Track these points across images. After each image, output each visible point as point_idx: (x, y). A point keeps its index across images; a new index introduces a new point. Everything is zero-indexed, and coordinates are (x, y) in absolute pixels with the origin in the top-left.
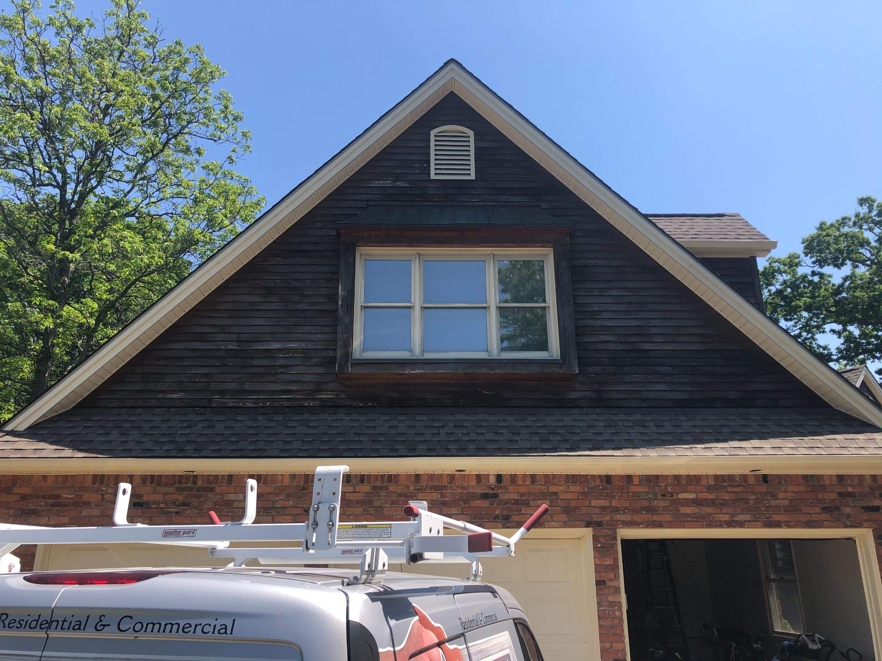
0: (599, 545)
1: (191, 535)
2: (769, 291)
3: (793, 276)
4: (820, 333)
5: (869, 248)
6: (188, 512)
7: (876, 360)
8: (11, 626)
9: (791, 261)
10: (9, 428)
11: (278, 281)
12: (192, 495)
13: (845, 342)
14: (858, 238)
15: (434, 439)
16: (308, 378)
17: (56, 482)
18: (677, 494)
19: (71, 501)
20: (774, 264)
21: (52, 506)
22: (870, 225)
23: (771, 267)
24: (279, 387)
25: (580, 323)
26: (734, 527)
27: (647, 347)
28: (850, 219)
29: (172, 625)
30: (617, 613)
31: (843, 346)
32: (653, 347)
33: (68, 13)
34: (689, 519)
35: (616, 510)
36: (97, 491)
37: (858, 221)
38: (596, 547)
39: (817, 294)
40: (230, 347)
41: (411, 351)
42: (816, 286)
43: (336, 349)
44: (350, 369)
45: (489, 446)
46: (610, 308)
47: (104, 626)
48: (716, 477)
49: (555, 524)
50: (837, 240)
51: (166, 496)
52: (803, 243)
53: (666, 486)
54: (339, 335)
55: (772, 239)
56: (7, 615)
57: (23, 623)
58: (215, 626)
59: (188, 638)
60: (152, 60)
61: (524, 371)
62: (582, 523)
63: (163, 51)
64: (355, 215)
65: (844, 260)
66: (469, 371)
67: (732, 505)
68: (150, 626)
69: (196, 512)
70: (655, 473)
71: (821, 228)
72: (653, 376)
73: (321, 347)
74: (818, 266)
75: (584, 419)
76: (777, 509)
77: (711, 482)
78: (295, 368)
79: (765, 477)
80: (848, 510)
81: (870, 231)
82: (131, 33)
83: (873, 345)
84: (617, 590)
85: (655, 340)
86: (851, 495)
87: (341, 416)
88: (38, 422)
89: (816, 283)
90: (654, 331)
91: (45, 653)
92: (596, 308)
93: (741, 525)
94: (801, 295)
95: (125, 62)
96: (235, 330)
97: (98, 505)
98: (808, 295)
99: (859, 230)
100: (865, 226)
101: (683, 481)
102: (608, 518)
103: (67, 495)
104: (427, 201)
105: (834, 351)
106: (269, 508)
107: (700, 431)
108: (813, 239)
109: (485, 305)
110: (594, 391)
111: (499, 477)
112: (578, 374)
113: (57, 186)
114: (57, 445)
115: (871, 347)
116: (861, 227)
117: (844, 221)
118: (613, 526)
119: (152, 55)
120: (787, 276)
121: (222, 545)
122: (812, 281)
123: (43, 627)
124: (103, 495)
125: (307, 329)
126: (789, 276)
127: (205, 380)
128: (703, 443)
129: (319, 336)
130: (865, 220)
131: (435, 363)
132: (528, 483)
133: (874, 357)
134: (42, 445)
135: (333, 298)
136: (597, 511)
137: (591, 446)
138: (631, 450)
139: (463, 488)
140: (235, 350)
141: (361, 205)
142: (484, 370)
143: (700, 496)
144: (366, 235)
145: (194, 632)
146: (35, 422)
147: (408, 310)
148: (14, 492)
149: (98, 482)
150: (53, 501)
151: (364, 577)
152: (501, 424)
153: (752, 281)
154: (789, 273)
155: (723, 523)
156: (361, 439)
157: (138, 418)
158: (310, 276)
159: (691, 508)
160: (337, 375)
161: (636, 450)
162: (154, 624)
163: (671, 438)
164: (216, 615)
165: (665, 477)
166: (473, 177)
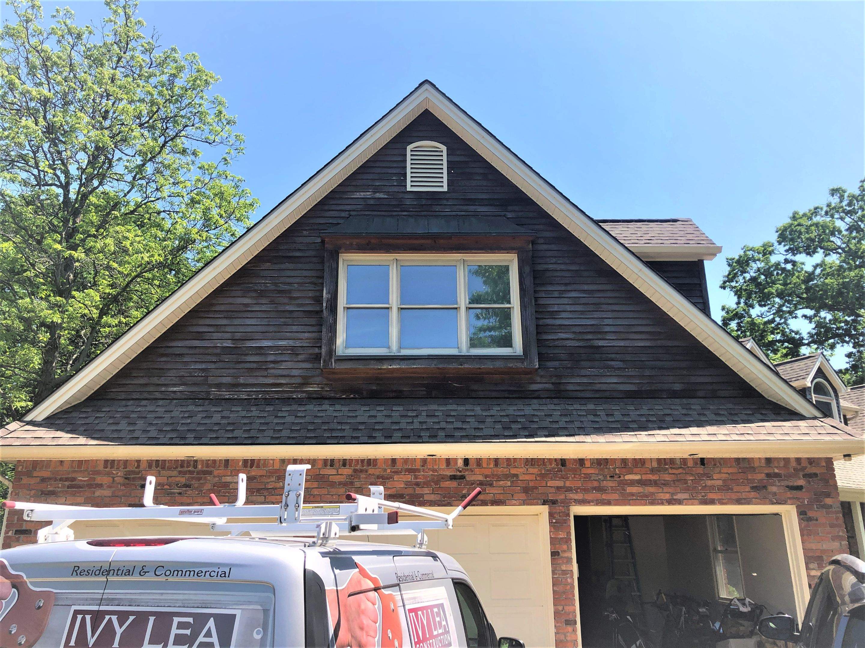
0: (554, 521)
1: (200, 513)
2: (744, 278)
3: (767, 264)
4: (792, 318)
5: (840, 237)
6: (190, 492)
7: (845, 344)
8: (82, 574)
9: (765, 249)
10: (28, 418)
11: (268, 285)
12: (193, 478)
13: (815, 327)
14: (828, 227)
15: (408, 428)
16: (295, 372)
17: (72, 467)
18: (624, 475)
19: (85, 483)
20: (748, 253)
21: (68, 487)
22: (841, 214)
23: (746, 255)
24: (271, 381)
25: (541, 322)
26: (673, 504)
27: (601, 343)
28: (822, 209)
29: (190, 571)
30: (569, 580)
31: (814, 331)
32: (607, 343)
33: (68, 22)
34: (634, 498)
35: (569, 490)
36: (109, 474)
37: (830, 211)
38: (552, 523)
39: (789, 281)
40: (225, 345)
41: (389, 348)
42: (788, 274)
43: (321, 347)
44: (334, 364)
45: (458, 434)
46: (568, 308)
47: (146, 572)
48: (659, 461)
49: (515, 502)
50: (808, 228)
51: (169, 478)
52: (777, 232)
53: (614, 469)
54: (324, 333)
55: (718, 244)
56: (79, 567)
57: (90, 572)
58: (218, 572)
59: (202, 579)
60: (149, 65)
61: (489, 365)
62: (539, 501)
63: (160, 57)
64: (338, 224)
65: (815, 248)
66: (441, 366)
67: (672, 485)
68: (176, 572)
69: (197, 492)
70: (604, 457)
71: (794, 218)
72: (606, 370)
73: (307, 345)
74: (791, 254)
75: (542, 408)
76: (712, 487)
77: (655, 465)
78: (284, 363)
79: (702, 460)
80: (774, 489)
81: (842, 220)
82: (129, 39)
83: (843, 330)
84: (570, 560)
85: (608, 338)
86: (777, 475)
87: (325, 407)
88: (54, 413)
89: (789, 271)
90: (607, 329)
91: (106, 591)
92: (556, 308)
93: (679, 502)
94: (774, 283)
95: (123, 67)
96: (228, 329)
97: (110, 487)
98: (781, 282)
99: (831, 219)
100: (837, 216)
101: (629, 464)
102: (562, 497)
103: (82, 478)
104: (404, 211)
105: (805, 335)
106: (262, 489)
107: (645, 419)
108: (785, 229)
109: (455, 306)
110: (552, 383)
111: (466, 461)
112: (539, 368)
113: (61, 186)
114: (73, 434)
115: (841, 331)
116: (832, 216)
117: (816, 211)
118: (567, 503)
119: (148, 60)
120: (761, 264)
121: (220, 521)
122: (785, 268)
123: (104, 574)
124: (113, 478)
125: (295, 328)
126: (763, 263)
127: (203, 375)
128: (647, 431)
129: (306, 335)
130: (836, 209)
131: (409, 359)
132: (492, 466)
133: (843, 341)
134: (59, 434)
135: (318, 300)
136: (553, 490)
137: (547, 434)
138: (582, 436)
139: (434, 470)
140: (230, 347)
141: (343, 214)
142: (454, 366)
143: (645, 477)
144: (348, 243)
145: (205, 576)
146: (52, 413)
147: (386, 310)
148: (34, 475)
149: (109, 466)
150: (70, 483)
151: (320, 541)
152: (468, 414)
153: (699, 282)
154: (763, 261)
155: (664, 502)
156: (343, 428)
157: (144, 410)
158: (298, 280)
159: (636, 488)
160: (322, 371)
161: (587, 436)
162: (178, 571)
163: (619, 426)
164: (219, 565)
165: (614, 460)
166: (445, 189)
